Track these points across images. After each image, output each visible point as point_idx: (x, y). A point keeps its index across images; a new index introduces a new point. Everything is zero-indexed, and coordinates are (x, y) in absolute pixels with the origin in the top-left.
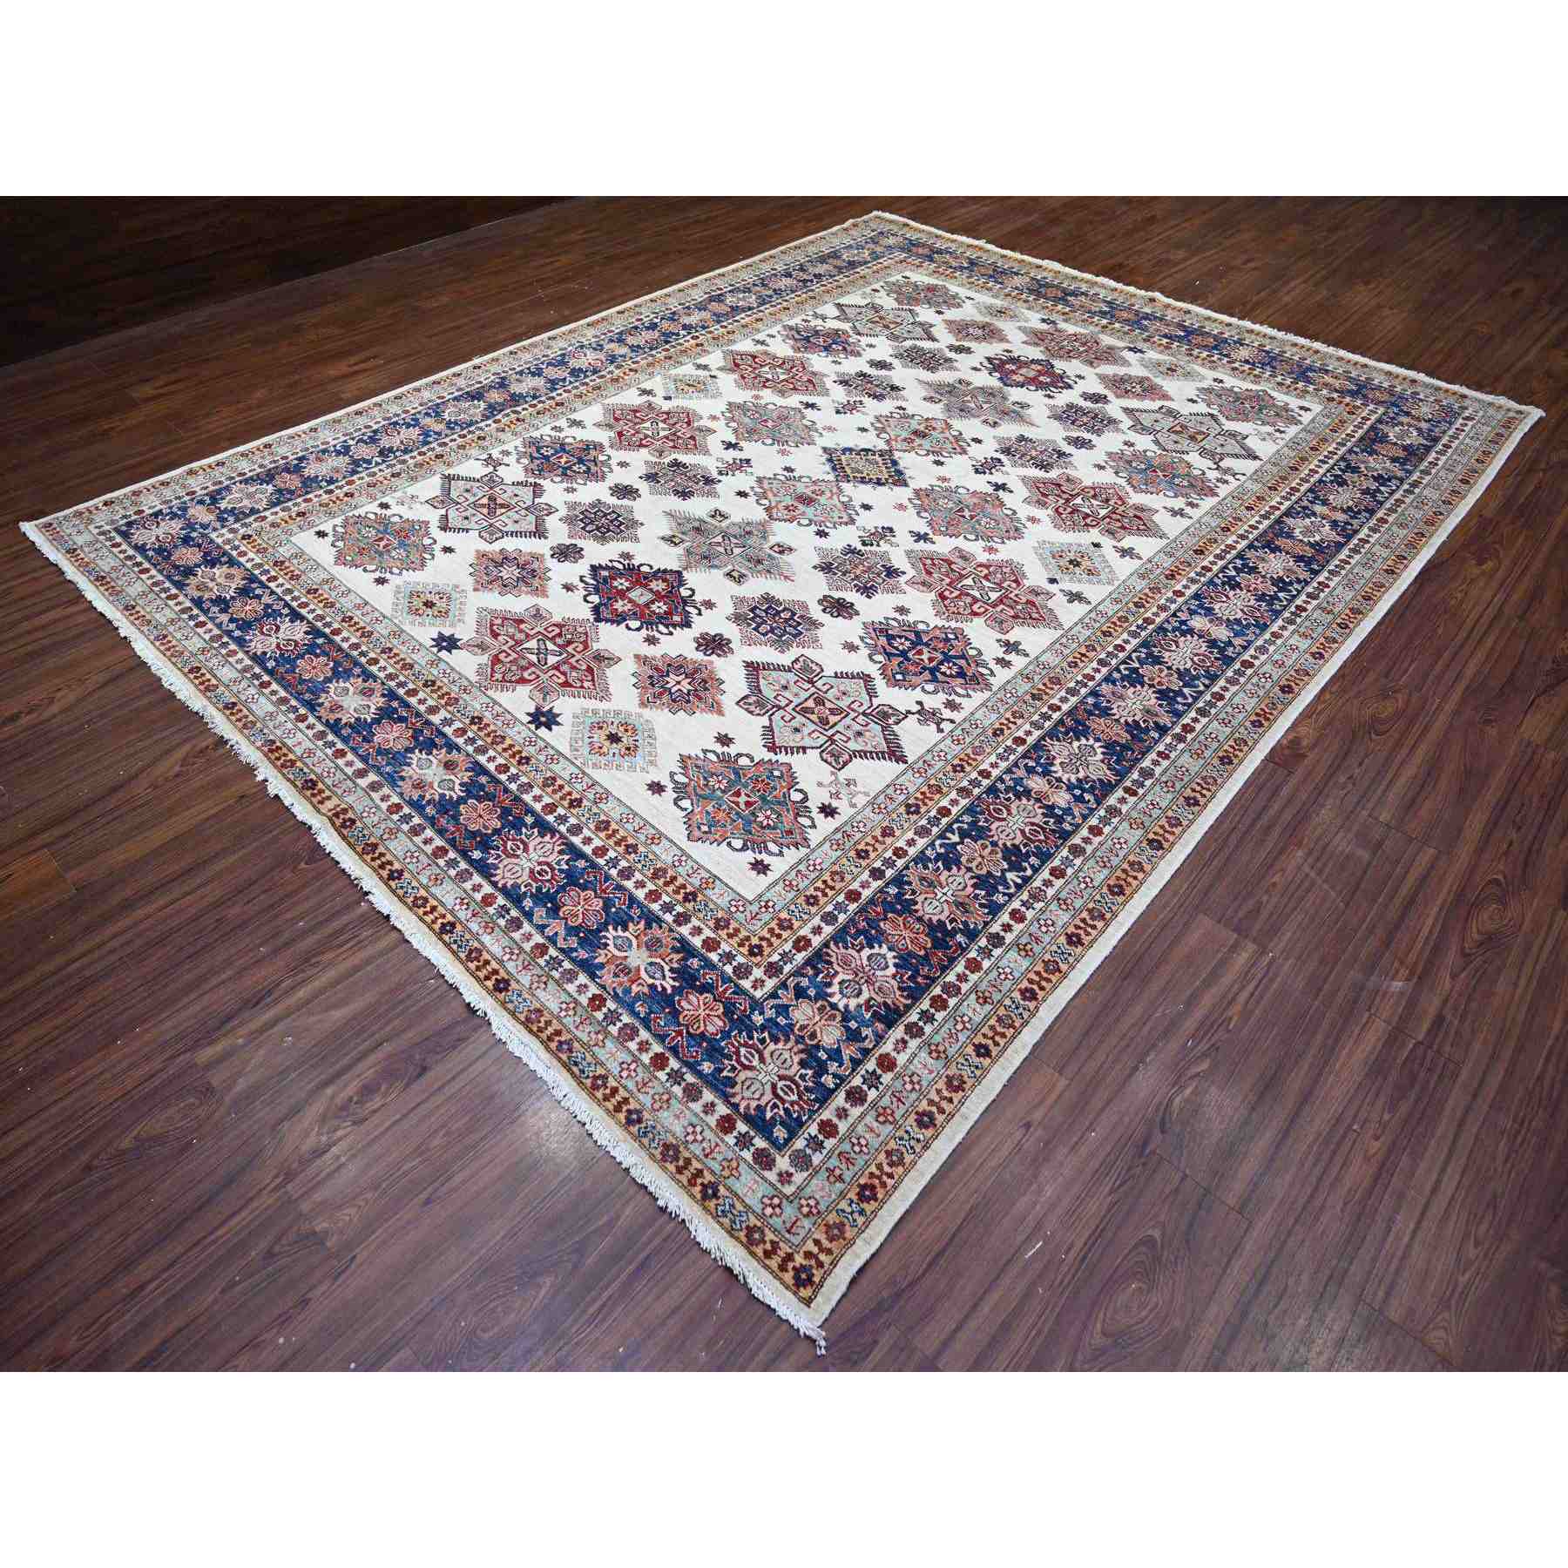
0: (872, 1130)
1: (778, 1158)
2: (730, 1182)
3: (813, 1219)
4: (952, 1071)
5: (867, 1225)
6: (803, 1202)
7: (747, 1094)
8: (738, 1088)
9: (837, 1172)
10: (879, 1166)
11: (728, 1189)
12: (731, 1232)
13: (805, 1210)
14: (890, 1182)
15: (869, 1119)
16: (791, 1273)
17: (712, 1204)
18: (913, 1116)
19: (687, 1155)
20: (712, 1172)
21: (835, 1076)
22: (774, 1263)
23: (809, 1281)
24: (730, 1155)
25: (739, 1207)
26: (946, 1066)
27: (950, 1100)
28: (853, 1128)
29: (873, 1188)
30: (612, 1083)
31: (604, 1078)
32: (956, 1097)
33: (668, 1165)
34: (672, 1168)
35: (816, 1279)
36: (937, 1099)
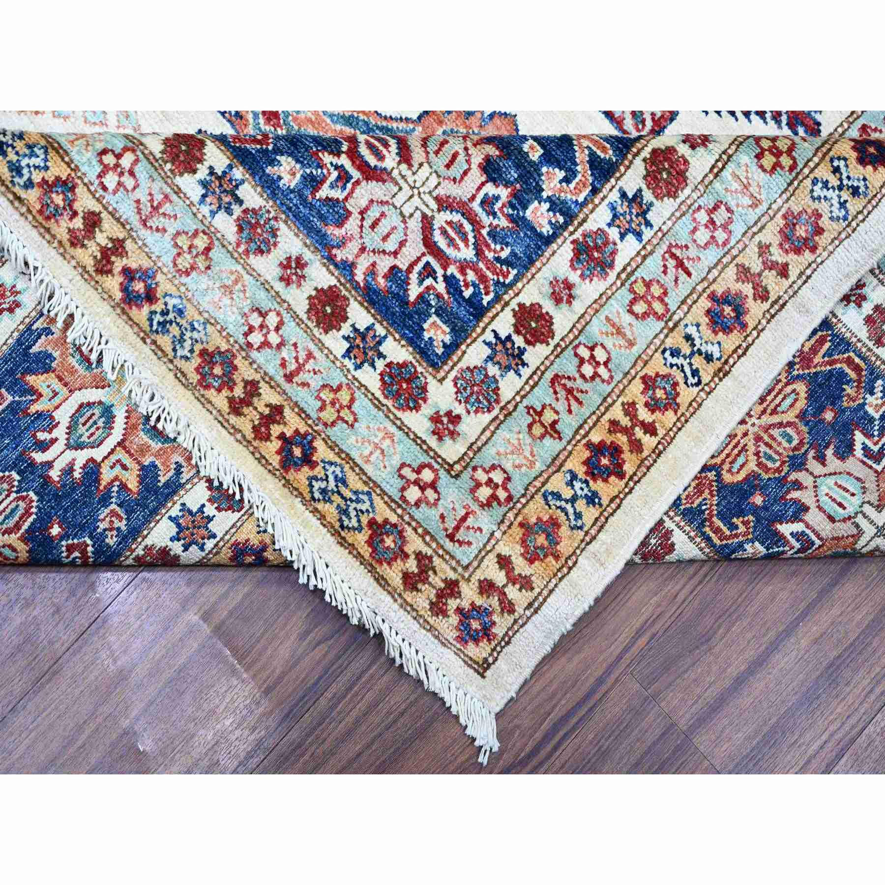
0: (619, 332)
1: (433, 385)
2: (338, 432)
3: (498, 511)
4: (801, 203)
5: (601, 524)
6: (481, 476)
7: (372, 239)
8: (352, 225)
9: (549, 417)
10: (630, 409)
11: (332, 446)
12: (339, 532)
13: (484, 493)
14: (648, 441)
15: (616, 307)
16: (454, 620)
17: (301, 476)
18: (705, 303)
19: (249, 374)
20: (302, 413)
21: (555, 205)
22: (422, 600)
23: (486, 633)
24: (336, 378)
25: (354, 482)
26: (791, 190)
27: (783, 271)
28: (581, 325)
29: (615, 451)
30: (85, 202)
31: (67, 186)
32: (796, 263)
33: (211, 394)
34: (220, 400)
35: (499, 631)
36: (756, 266)
